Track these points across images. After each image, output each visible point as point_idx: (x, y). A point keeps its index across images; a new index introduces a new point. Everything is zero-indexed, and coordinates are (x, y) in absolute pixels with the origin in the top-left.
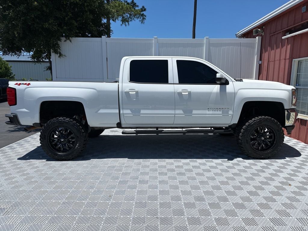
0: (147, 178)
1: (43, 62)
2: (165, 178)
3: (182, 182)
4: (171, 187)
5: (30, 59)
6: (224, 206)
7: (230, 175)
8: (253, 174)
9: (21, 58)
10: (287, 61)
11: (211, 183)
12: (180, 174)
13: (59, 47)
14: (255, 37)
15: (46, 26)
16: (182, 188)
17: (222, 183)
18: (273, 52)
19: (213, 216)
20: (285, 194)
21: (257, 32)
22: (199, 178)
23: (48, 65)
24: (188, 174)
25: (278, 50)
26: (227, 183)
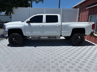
0: (40, 53)
1: (9, 15)
2: (46, 53)
3: (51, 54)
4: (47, 56)
5: (4, 14)
6: (64, 62)
7: (67, 52)
8: (74, 52)
9: (2, 14)
10: (87, 16)
11: (60, 55)
12: (51, 52)
13: (13, 10)
14: (78, 8)
15: (8, 4)
16: (51, 56)
17: (64, 55)
18: (83, 13)
19: (60, 66)
20: (83, 58)
21: (78, 6)
22: (57, 53)
23: (10, 16)
24: (53, 52)
25: (85, 12)
26: (65, 55)
